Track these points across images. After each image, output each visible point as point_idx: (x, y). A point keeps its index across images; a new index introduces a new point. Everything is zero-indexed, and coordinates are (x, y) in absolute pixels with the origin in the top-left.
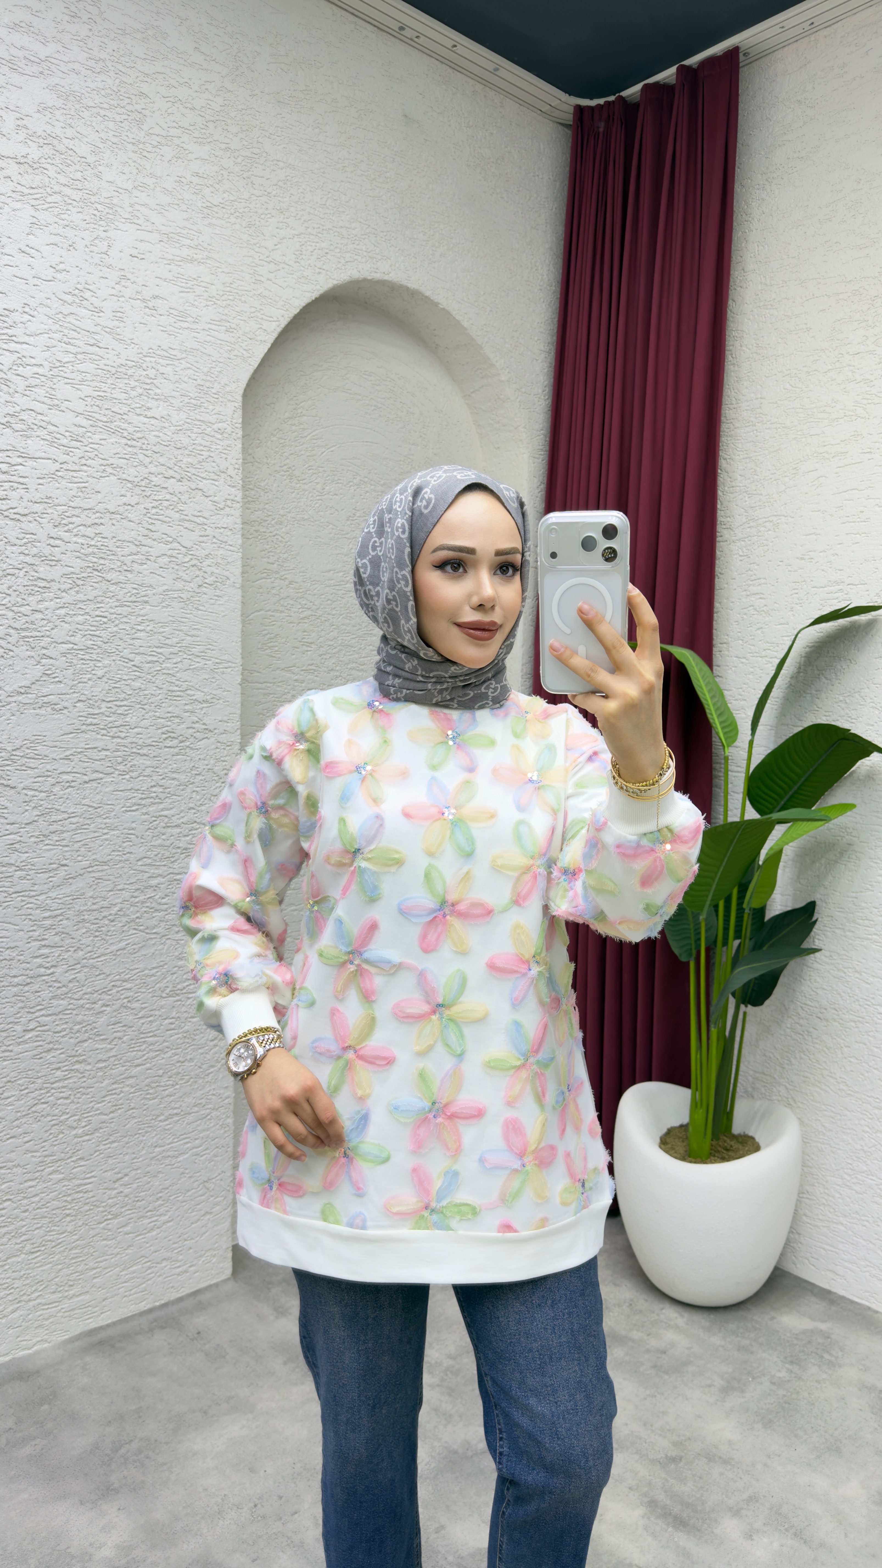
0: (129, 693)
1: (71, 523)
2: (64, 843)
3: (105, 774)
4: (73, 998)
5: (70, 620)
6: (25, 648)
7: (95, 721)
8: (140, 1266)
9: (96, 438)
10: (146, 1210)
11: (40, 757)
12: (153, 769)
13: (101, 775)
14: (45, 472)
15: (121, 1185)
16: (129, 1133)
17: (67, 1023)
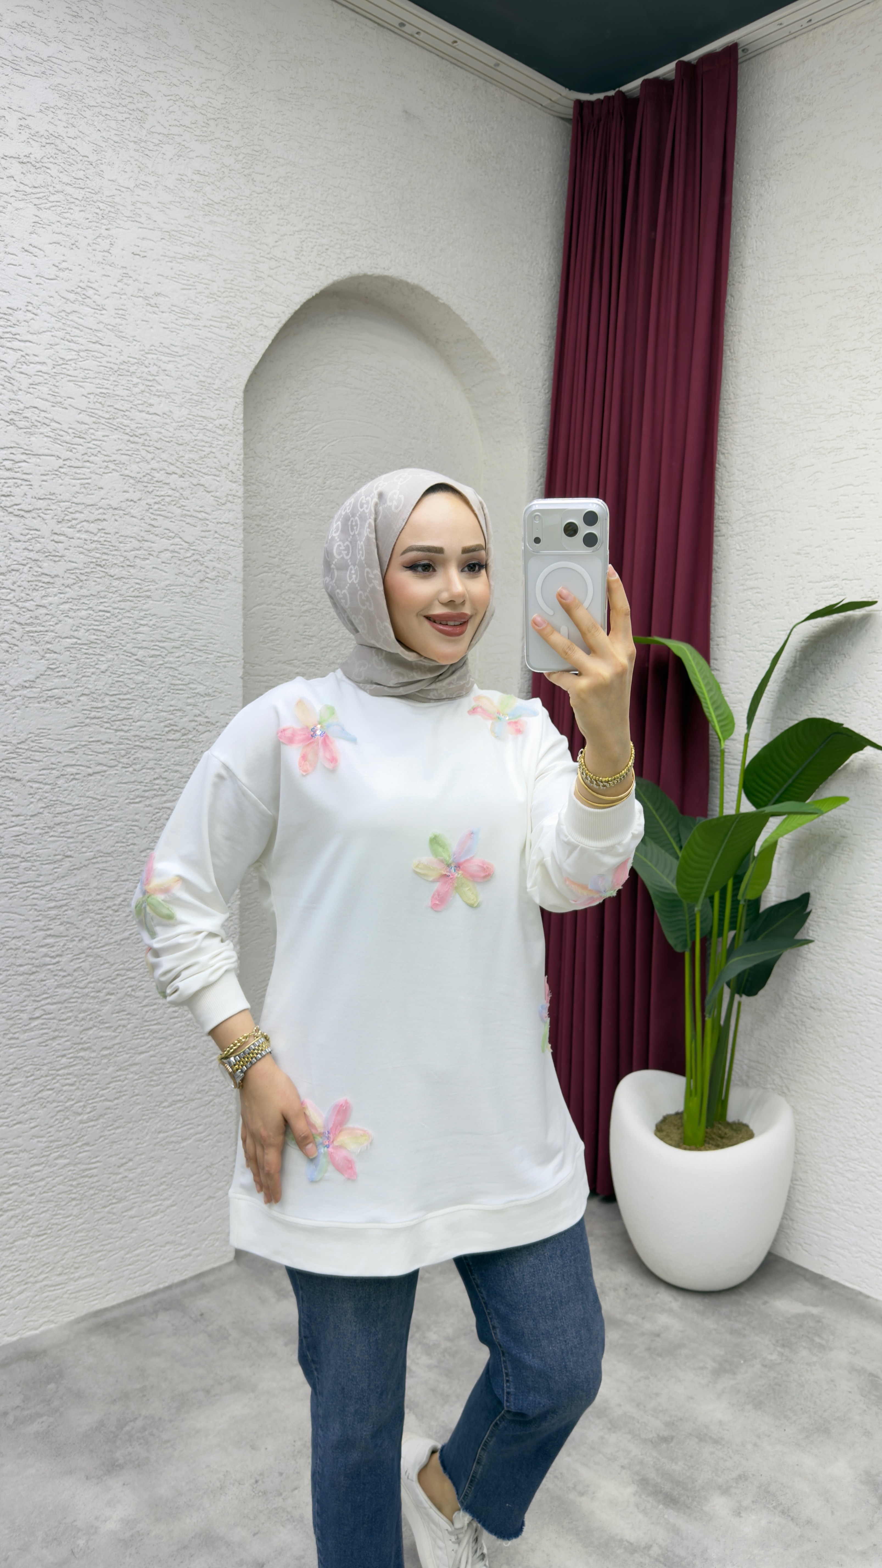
0: (132, 686)
1: (74, 519)
2: (68, 834)
3: (109, 767)
4: (78, 987)
5: (74, 614)
6: (29, 642)
7: (98, 715)
8: (144, 1250)
9: (99, 434)
10: (150, 1194)
11: (45, 750)
12: (155, 762)
13: (105, 768)
14: (48, 468)
15: (126, 1170)
16: (133, 1119)
17: (72, 1011)
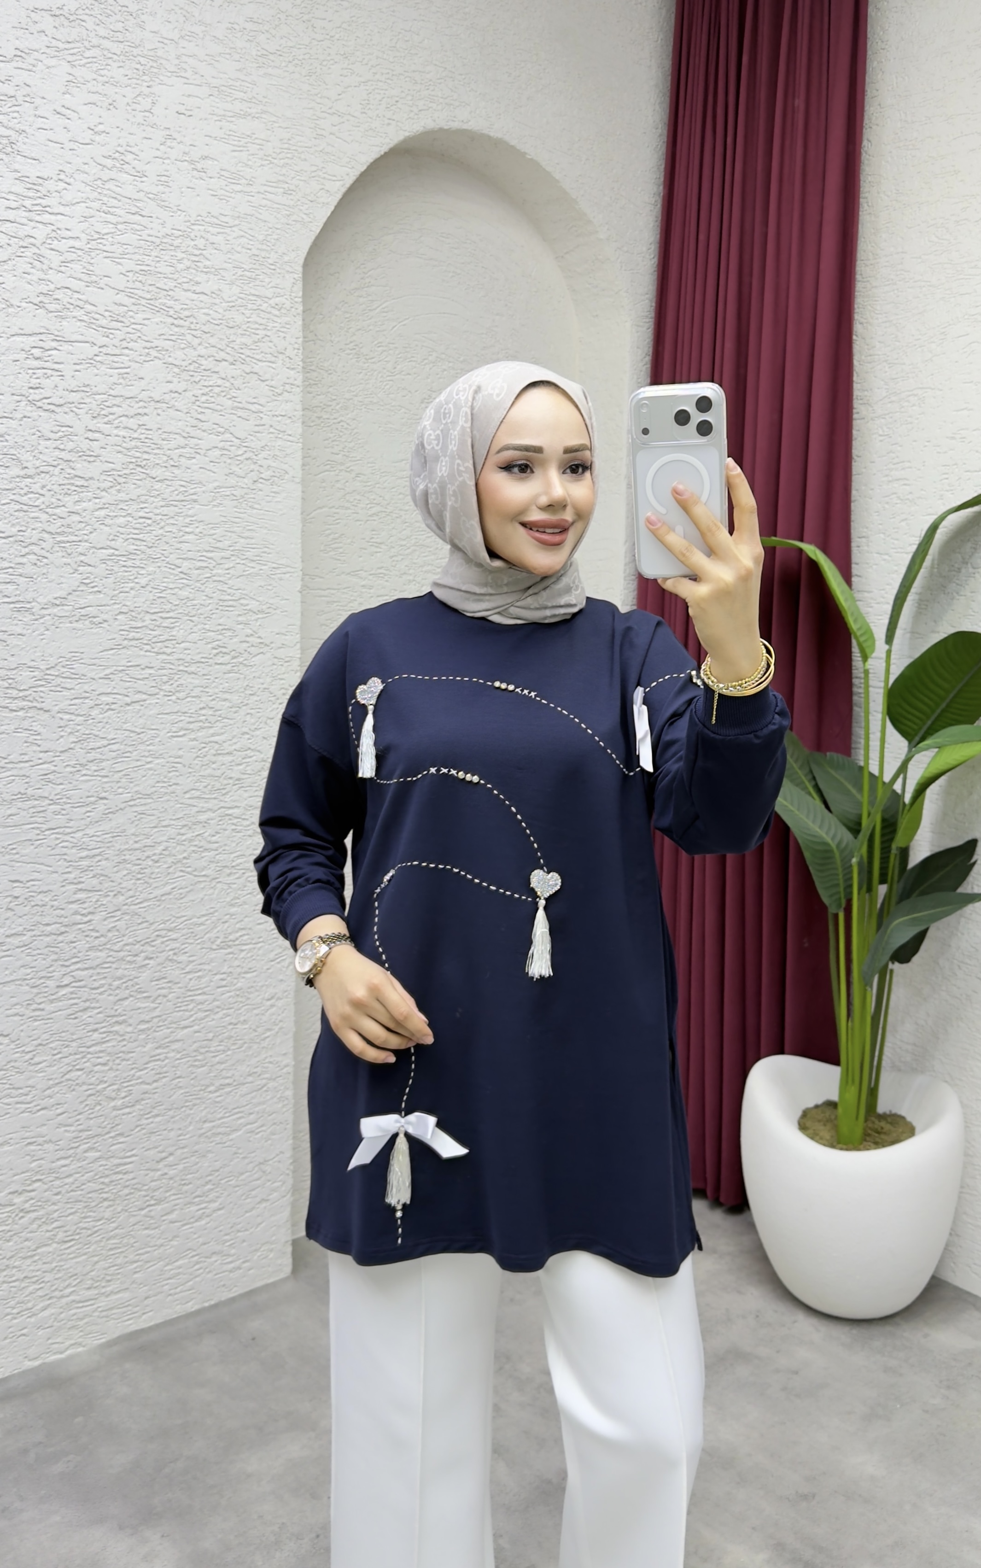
0: (175, 603)
1: (112, 414)
2: (103, 773)
3: (149, 695)
4: (113, 950)
5: (111, 522)
6: (60, 554)
7: (137, 636)
8: (186, 1261)
9: (139, 317)
10: (194, 1195)
11: (77, 677)
12: (202, 689)
13: (144, 697)
14: (82, 357)
15: (166, 1166)
16: (175, 1106)
17: (105, 978)
